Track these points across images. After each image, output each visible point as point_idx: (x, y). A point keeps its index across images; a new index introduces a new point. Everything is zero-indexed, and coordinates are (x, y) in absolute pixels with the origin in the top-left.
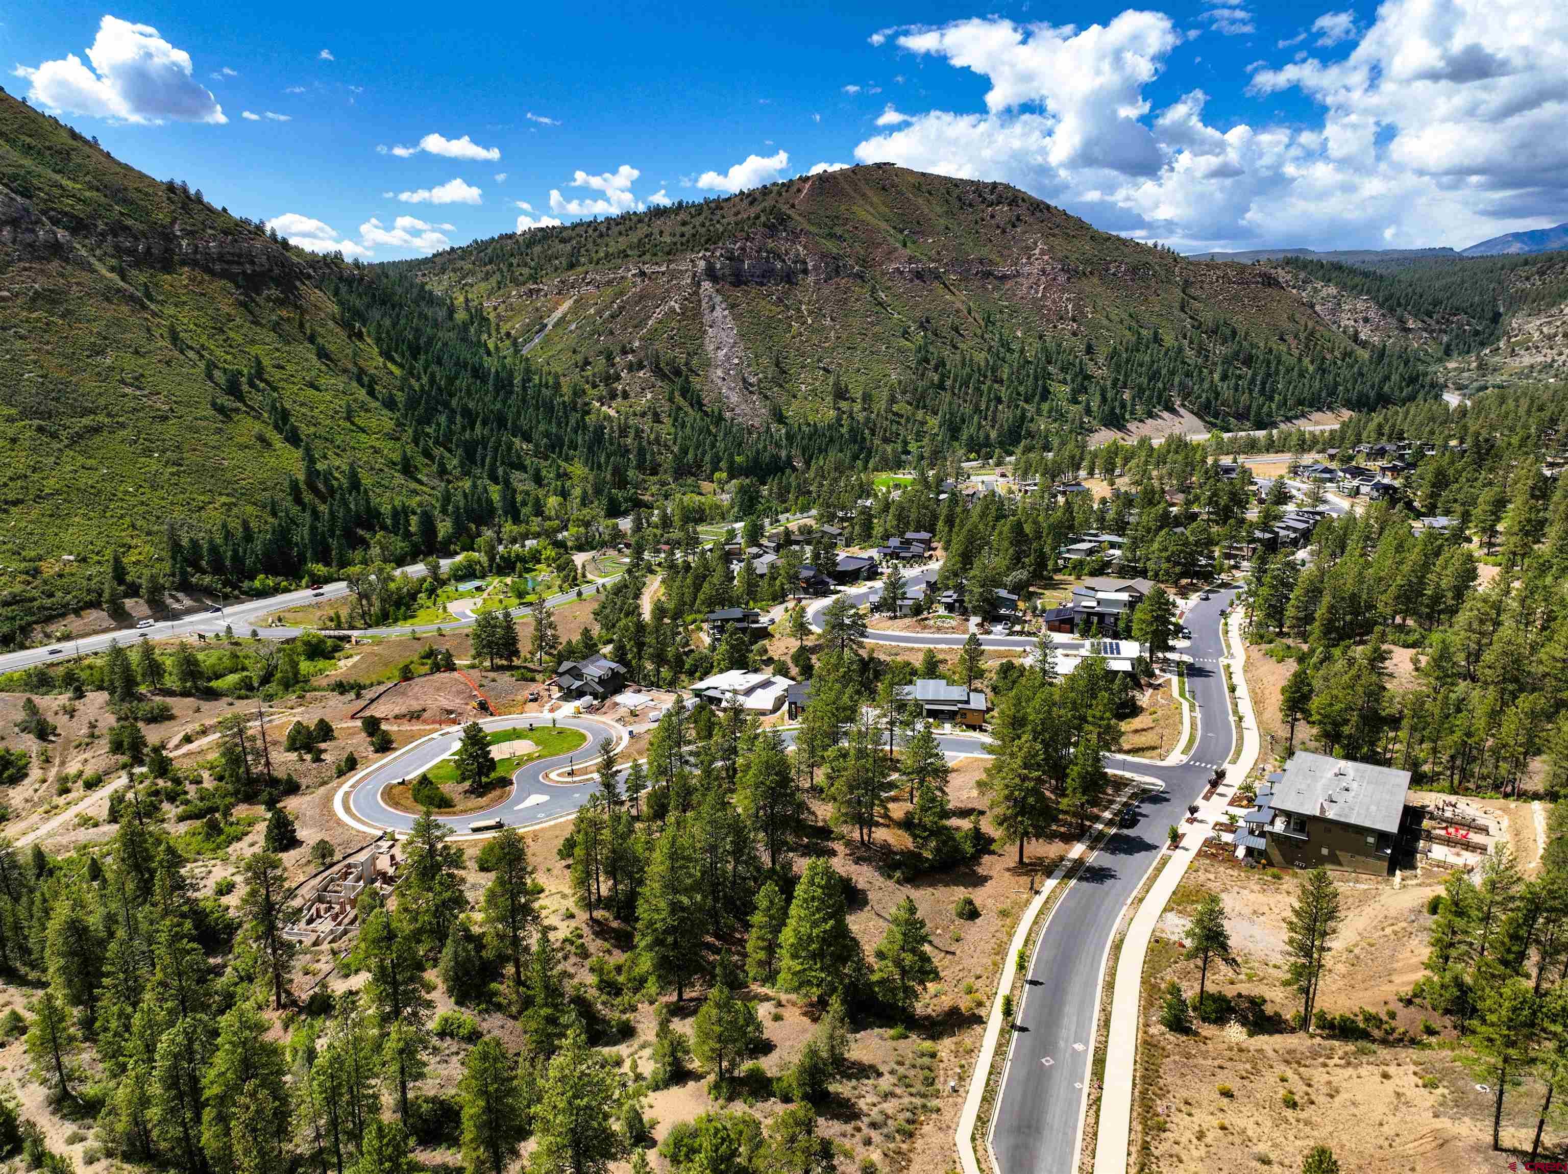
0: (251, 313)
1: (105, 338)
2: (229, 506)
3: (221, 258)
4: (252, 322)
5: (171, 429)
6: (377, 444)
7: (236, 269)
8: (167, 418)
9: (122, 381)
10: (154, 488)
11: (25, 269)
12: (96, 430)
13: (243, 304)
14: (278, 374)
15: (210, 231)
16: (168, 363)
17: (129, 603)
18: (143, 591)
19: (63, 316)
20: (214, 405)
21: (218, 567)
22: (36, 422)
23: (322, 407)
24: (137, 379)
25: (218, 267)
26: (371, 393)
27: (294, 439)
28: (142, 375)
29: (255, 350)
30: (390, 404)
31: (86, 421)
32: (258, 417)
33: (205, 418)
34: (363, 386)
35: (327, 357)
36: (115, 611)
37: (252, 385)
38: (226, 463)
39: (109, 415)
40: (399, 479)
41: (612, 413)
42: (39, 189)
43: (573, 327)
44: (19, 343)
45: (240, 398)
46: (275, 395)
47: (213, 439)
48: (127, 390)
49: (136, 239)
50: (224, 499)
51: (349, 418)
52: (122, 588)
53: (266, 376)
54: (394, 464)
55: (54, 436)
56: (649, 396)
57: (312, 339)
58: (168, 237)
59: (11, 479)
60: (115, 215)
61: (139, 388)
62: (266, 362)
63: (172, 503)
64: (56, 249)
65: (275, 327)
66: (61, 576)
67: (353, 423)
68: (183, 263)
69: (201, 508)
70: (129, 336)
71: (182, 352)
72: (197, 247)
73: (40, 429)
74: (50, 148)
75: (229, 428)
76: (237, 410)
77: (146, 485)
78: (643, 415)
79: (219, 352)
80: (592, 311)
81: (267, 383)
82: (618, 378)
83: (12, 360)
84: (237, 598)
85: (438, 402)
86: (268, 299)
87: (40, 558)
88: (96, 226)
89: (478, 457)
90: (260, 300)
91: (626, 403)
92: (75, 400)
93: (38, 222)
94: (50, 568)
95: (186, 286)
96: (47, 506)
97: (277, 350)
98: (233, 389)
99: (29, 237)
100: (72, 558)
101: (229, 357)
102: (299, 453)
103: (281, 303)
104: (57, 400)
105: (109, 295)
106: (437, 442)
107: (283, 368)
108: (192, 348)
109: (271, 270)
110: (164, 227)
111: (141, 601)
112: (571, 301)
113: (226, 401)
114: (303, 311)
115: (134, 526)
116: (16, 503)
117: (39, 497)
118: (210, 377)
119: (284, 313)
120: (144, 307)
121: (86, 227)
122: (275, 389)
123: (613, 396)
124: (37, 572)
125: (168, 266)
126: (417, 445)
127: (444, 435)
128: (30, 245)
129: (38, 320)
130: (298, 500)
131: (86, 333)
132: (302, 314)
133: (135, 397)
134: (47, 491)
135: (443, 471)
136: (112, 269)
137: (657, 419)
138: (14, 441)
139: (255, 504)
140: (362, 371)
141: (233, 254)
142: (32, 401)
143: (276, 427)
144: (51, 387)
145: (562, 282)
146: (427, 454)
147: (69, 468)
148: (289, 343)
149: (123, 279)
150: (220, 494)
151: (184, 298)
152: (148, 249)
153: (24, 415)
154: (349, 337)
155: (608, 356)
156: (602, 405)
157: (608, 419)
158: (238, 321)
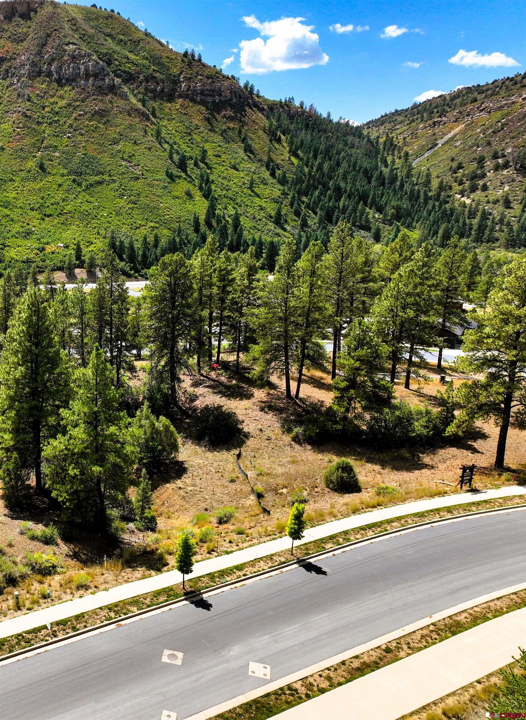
0: (211, 124)
1: (121, 135)
2: (153, 228)
3: (202, 93)
4: (210, 130)
5: (138, 185)
6: (264, 205)
7: (210, 99)
8: (138, 178)
9: (123, 159)
10: (117, 215)
11: (94, 99)
12: (100, 183)
13: (208, 120)
14: (215, 160)
15: (199, 77)
16: (150, 149)
17: (77, 271)
18: (86, 265)
19: (104, 124)
20: (167, 173)
21: (132, 258)
22: (73, 177)
23: (236, 181)
24: (130, 157)
25: (199, 99)
26: (273, 175)
27: (207, 195)
28: (134, 155)
29: (207, 146)
30: (283, 181)
31: (97, 178)
32: (192, 181)
33: (160, 180)
34: (268, 170)
35: (252, 152)
36: (70, 274)
37: (196, 164)
38: (161, 205)
39: (110, 176)
40: (271, 226)
41: (468, 201)
42: (116, 60)
43: (459, 144)
44: (80, 138)
45: (185, 171)
46: (209, 171)
47: (159, 192)
48: (124, 163)
49: (158, 83)
50: (152, 224)
51: (251, 188)
52: (77, 262)
53: (206, 161)
54: (271, 217)
55: (79, 185)
56: (506, 188)
57: (243, 141)
58: (176, 82)
59: (52, 204)
60: (150, 71)
61: (130, 162)
62: (210, 153)
63: (123, 224)
64: (112, 89)
65: (223, 133)
66: (53, 253)
67: (253, 191)
68: (180, 96)
69: (137, 228)
70: (134, 134)
71: (160, 144)
72: (190, 86)
73: (74, 181)
74: (130, 40)
75: (171, 187)
76: (180, 177)
77: (114, 213)
78: (495, 202)
79: (183, 146)
80: (479, 130)
81: (206, 164)
82: (484, 176)
83: (74, 146)
84: (136, 278)
85: (319, 183)
86: (224, 116)
87: (48, 243)
88: (139, 78)
89: (334, 219)
90: (219, 117)
91: (483, 194)
92: (96, 167)
93: (108, 74)
94: (49, 249)
95: (177, 110)
96: (63, 218)
97: (220, 146)
98: (182, 166)
99: (100, 83)
100: (62, 245)
101: (188, 149)
102: (206, 204)
103: (231, 119)
104: (87, 167)
105: (132, 112)
106: (308, 206)
107: (219, 156)
108: (168, 143)
109: (231, 100)
110: (175, 76)
111: (84, 271)
112: (464, 125)
113: (175, 171)
114: (243, 124)
115: (98, 233)
116: (49, 216)
117: (60, 214)
118: (171, 158)
119: (232, 125)
120: (148, 119)
121: (134, 79)
122: (209, 168)
123: (473, 189)
124: (44, 249)
125: (171, 98)
126: (292, 208)
127: (314, 203)
128: (100, 87)
129: (92, 126)
130: (197, 230)
131: (112, 133)
132: (243, 126)
133: (126, 167)
134: (65, 211)
135: (304, 225)
136: (140, 100)
138: (60, 186)
139: (169, 229)
140: (271, 160)
141: (210, 91)
142: (75, 167)
143: (201, 188)
144: (87, 160)
146: (297, 214)
147: (79, 201)
148: (229, 142)
149: (144, 105)
150: (151, 222)
151: (174, 116)
152: (162, 91)
153: (69, 174)
154: (271, 141)
155: (481, 161)
156: (463, 196)
157: (464, 205)
158: (202, 129)
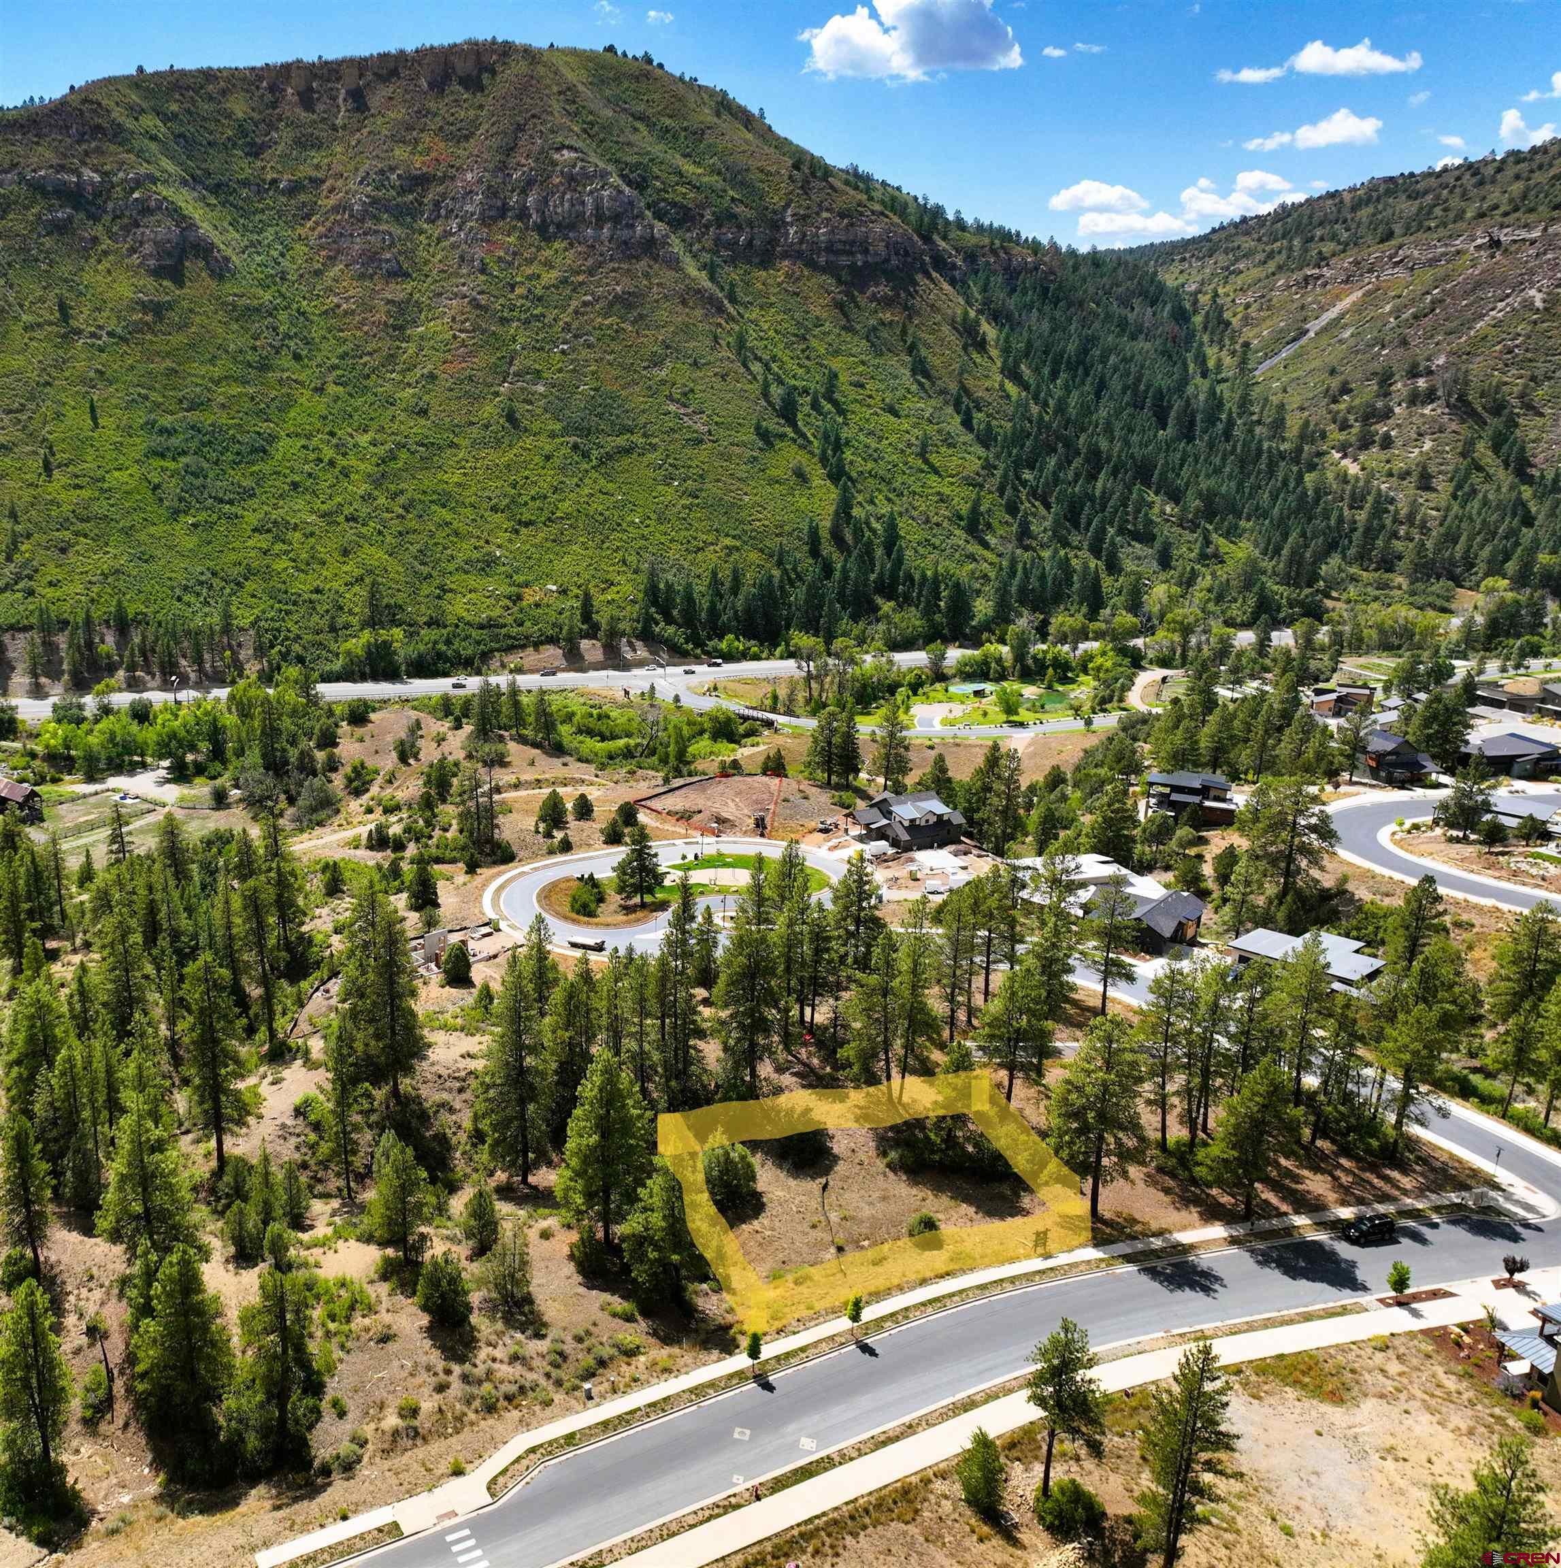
0: (845, 315)
1: (668, 347)
2: (730, 550)
3: (830, 249)
4: (844, 328)
5: (702, 454)
6: (947, 491)
7: (844, 261)
8: (701, 441)
9: (670, 398)
10: (660, 521)
11: (613, 270)
12: (627, 451)
13: (840, 306)
14: (852, 393)
15: (825, 215)
16: (723, 377)
17: (585, 644)
18: (600, 634)
19: (633, 323)
20: (758, 428)
21: (689, 620)
22: (573, 439)
23: (893, 439)
24: (685, 394)
25: (822, 260)
26: (967, 423)
27: (837, 475)
28: (692, 391)
29: (836, 364)
30: (986, 439)
31: (621, 441)
32: (805, 445)
33: (743, 444)
34: (958, 413)
35: (927, 375)
36: (570, 650)
37: (815, 406)
38: (746, 498)
39: (645, 435)
40: (960, 536)
41: (1353, 469)
42: (657, 178)
43: (1347, 334)
44: (585, 353)
45: (792, 423)
46: (840, 420)
47: (742, 470)
48: (672, 408)
49: (740, 227)
50: (728, 541)
51: (922, 454)
52: (585, 627)
53: (836, 396)
54: (961, 518)
55: (586, 455)
56: (1428, 445)
57: (911, 349)
58: (777, 225)
59: (533, 498)
60: (726, 202)
61: (685, 406)
62: (843, 378)
63: (672, 540)
64: (650, 246)
65: (871, 334)
66: (537, 605)
67: (926, 461)
68: (785, 255)
69: (699, 549)
70: (692, 344)
71: (745, 366)
72: (805, 235)
73: (575, 447)
74: (685, 129)
75: (768, 458)
76: (782, 436)
77: (654, 516)
78: (1404, 475)
79: (791, 365)
80: (1388, 308)
81: (835, 403)
82: (1387, 414)
83: (574, 371)
84: (697, 657)
85: (1058, 438)
86: (874, 298)
87: (527, 585)
88: (702, 216)
89: (1083, 521)
90: (862, 300)
91: (1383, 456)
92: (618, 416)
93: (641, 216)
94: (531, 596)
95: (779, 284)
96: (554, 529)
97: (863, 363)
98: (788, 412)
99: (626, 234)
100: (554, 588)
101: (801, 371)
102: (834, 494)
103: (887, 302)
104: (600, 416)
105: (690, 296)
106: (1033, 493)
107: (862, 386)
108: (760, 359)
109: (887, 260)
110: (775, 212)
111: (598, 644)
112: (1360, 293)
113: (773, 424)
114: (911, 312)
115: (624, 562)
116: (527, 524)
117: (549, 519)
118: (766, 395)
119: (887, 317)
120: (721, 310)
121: (692, 219)
122: (841, 412)
123: (1365, 443)
124: (519, 598)
125: (766, 259)
126: (1001, 496)
127: (1047, 484)
128: (625, 243)
129: (610, 327)
130: (815, 552)
131: (651, 342)
132: (910, 318)
133: (677, 416)
134: (559, 514)
135: (1024, 532)
136: (704, 267)
137: (1425, 482)
138: (548, 458)
139: (761, 551)
140: (964, 389)
141: (845, 243)
142: (576, 417)
143: (824, 460)
144: (600, 401)
145: (1357, 263)
146: (1012, 509)
147: (587, 491)
148: (882, 355)
149: (712, 278)
150: (727, 535)
151: (773, 299)
152: (750, 243)
153: (565, 432)
154: (965, 348)
155: (1385, 380)
156: (1345, 456)
157: (1344, 478)
158: (827, 326)
